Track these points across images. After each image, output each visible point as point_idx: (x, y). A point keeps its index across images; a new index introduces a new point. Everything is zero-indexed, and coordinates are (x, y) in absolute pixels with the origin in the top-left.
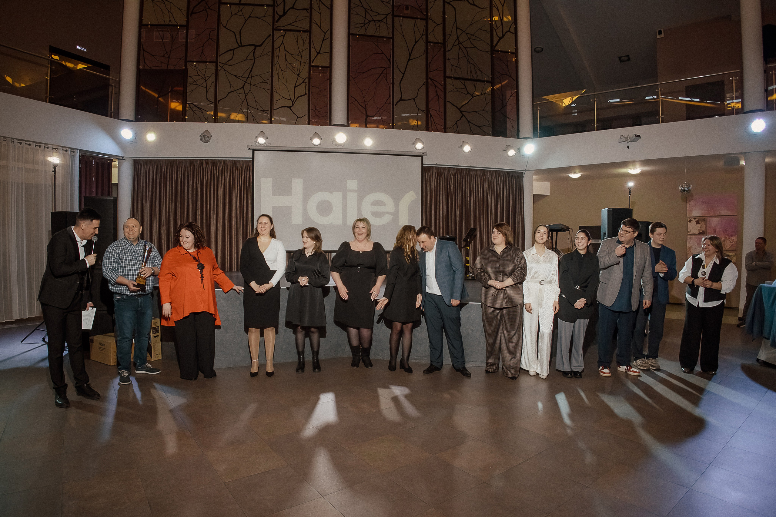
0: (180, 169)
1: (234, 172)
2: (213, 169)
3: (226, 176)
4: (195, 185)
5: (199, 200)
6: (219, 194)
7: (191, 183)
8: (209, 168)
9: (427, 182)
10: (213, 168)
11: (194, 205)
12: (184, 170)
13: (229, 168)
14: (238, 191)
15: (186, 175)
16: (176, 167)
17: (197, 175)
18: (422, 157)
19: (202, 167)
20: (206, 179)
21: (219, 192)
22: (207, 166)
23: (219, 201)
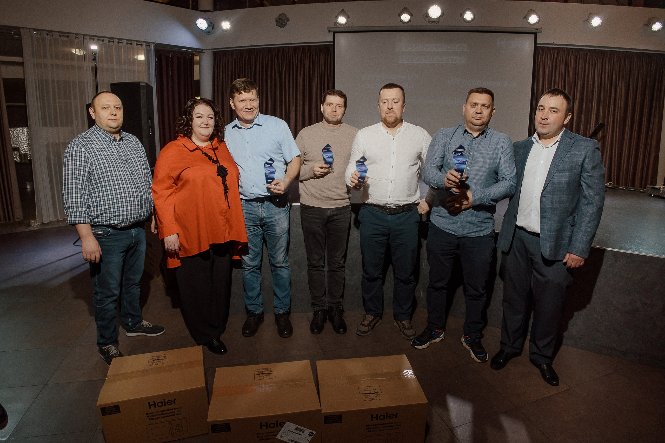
0: (258, 59)
1: (314, 57)
2: (291, 57)
3: (305, 63)
4: (273, 75)
5: (278, 91)
6: (298, 84)
7: (269, 72)
8: (287, 55)
9: (540, 66)
10: (291, 55)
11: (273, 96)
12: (262, 60)
13: (308, 54)
14: (319, 80)
15: (264, 66)
16: (254, 56)
17: (276, 64)
18: (536, 34)
19: (280, 55)
20: (285, 68)
21: (298, 81)
22: (286, 54)
23: (299, 91)
